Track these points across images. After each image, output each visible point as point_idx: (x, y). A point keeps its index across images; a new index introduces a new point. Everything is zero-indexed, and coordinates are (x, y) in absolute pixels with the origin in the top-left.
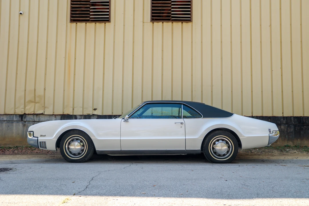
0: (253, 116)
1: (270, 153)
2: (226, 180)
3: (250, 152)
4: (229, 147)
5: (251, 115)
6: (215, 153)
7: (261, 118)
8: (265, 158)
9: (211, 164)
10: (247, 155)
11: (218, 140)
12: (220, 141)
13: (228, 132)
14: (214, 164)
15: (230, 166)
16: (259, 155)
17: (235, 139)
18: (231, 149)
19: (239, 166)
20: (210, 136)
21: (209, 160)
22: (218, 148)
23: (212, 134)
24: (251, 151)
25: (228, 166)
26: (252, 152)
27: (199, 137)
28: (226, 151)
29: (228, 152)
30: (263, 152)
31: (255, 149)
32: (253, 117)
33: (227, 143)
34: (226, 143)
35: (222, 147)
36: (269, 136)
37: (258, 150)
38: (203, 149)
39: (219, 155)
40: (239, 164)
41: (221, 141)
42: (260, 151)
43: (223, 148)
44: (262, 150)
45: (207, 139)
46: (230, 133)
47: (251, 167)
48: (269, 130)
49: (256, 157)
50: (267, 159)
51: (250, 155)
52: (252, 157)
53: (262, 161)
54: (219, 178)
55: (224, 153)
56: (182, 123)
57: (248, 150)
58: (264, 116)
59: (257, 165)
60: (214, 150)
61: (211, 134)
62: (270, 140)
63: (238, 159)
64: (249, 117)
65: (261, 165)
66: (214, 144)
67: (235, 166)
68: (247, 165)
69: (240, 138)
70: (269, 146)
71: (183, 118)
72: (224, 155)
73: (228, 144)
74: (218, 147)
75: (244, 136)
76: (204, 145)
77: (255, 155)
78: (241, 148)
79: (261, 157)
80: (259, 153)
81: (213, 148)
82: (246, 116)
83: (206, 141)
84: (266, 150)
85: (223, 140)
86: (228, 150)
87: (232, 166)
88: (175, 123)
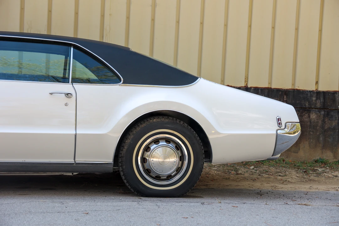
0: (249, 86)
1: (280, 176)
3: (233, 172)
4: (182, 158)
5: (243, 84)
6: (148, 171)
7: (266, 93)
8: (267, 187)
9: (136, 199)
10: (226, 179)
11: (156, 141)
12: (161, 144)
13: (182, 122)
14: (144, 198)
15: (180, 204)
16: (254, 180)
17: (198, 138)
18: (186, 162)
19: (203, 204)
20: (138, 129)
21: (132, 190)
22: (155, 160)
23: (143, 125)
24: (236, 170)
25: (177, 204)
26: (240, 172)
27: (108, 133)
28: (175, 168)
29: (178, 170)
30: (263, 173)
31: (246, 164)
32: (247, 89)
33: (178, 147)
34: (176, 147)
35: (165, 158)
36: (277, 135)
37: (253, 169)
38: (120, 161)
39: (158, 178)
40: (202, 200)
41: (165, 143)
42: (256, 170)
43: (168, 160)
44: (261, 169)
45: (131, 137)
46: (186, 125)
47: (230, 206)
48: (279, 120)
49: (245, 185)
50: (270, 189)
51: (233, 180)
52: (236, 184)
53: (258, 193)
55: (169, 173)
56: (68, 95)
57: (229, 168)
58: (273, 87)
59: (245, 201)
60: (146, 165)
61: (141, 124)
62: (277, 143)
63: (205, 187)
64: (239, 88)
65: (252, 202)
66: (147, 149)
67: (192, 204)
68: (222, 201)
69: (210, 137)
70: (276, 159)
71: (72, 82)
72: (169, 177)
73: (179, 152)
74: (157, 158)
75: (219, 133)
76: (121, 152)
77: (245, 179)
78: (210, 161)
79: (257, 185)
80: (255, 176)
81: (144, 160)
82: (231, 86)
83: (128, 141)
84: (270, 168)
85: (168, 141)
86: (180, 166)
87: (185, 204)
88: (51, 94)
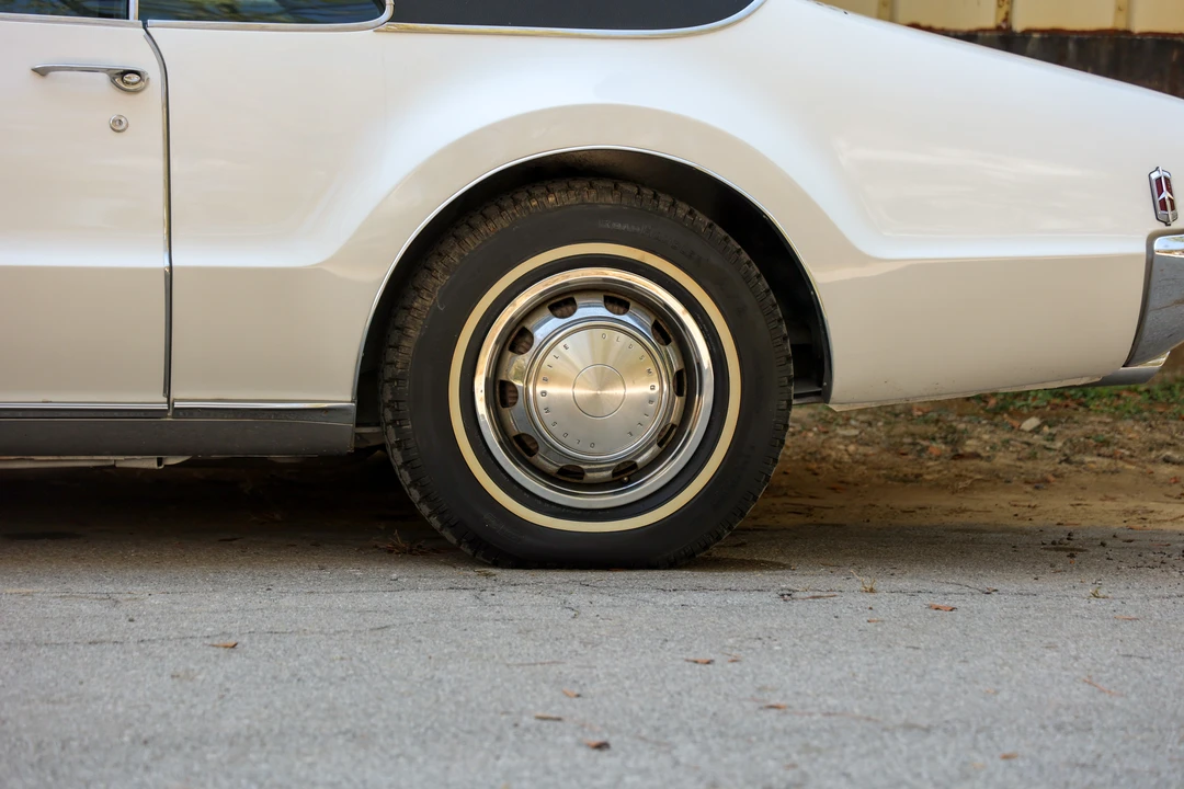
0: (1019, 25)
1: (1167, 460)
2: (602, 746)
3: (938, 447)
4: (684, 382)
5: (988, 19)
6: (523, 446)
7: (1104, 61)
8: (1102, 513)
9: (470, 576)
10: (905, 480)
11: (561, 302)
12: (581, 313)
13: (683, 209)
14: (505, 575)
15: (678, 598)
16: (1040, 484)
17: (763, 284)
18: (706, 400)
19: (787, 596)
20: (472, 243)
21: (447, 534)
22: (554, 390)
23: (499, 223)
24: (953, 438)
25: (662, 599)
26: (970, 445)
27: (331, 261)
28: (651, 428)
29: (668, 439)
30: (1085, 450)
31: (998, 406)
32: (1006, 39)
33: (666, 330)
34: (656, 327)
35: (604, 383)
36: (1151, 259)
37: (1036, 430)
38: (388, 396)
39: (571, 476)
40: (785, 580)
41: (603, 312)
42: (1052, 438)
43: (618, 391)
44: (1077, 432)
45: (438, 281)
46: (702, 219)
47: (918, 604)
48: (1161, 185)
49: (996, 506)
50: (1117, 524)
51: (938, 486)
52: (949, 502)
53: (1057, 546)
54: (527, 720)
55: (622, 452)
56: (125, 78)
57: (919, 429)
58: (1139, 26)
59: (988, 584)
60: (511, 415)
61: (486, 219)
62: (1153, 303)
63: (800, 520)
64: (970, 37)
65: (1029, 584)
66: (518, 338)
67: (736, 599)
68: (880, 584)
69: (822, 277)
70: (1144, 378)
71: (144, 16)
72: (626, 473)
73: (671, 350)
74: (563, 381)
75: (865, 260)
76: (391, 355)
77: (997, 479)
78: (824, 395)
79: (1055, 508)
80: (1044, 467)
81: (502, 393)
82: (930, 29)
83: (425, 303)
84: (1121, 425)
85: (617, 298)
86: (674, 419)
87: (700, 597)
88: (42, 72)
